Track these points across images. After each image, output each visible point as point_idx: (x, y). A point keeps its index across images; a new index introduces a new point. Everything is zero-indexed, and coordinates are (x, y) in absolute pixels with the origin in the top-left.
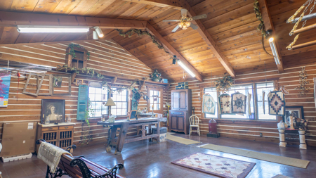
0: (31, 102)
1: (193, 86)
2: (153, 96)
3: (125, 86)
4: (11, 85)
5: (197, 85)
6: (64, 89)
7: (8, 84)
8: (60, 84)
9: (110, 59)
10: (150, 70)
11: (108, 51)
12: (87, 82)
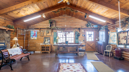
0: (42, 38)
1: (110, 27)
2: (89, 34)
3: (71, 31)
4: (37, 34)
5: (112, 26)
6: (50, 34)
7: (36, 34)
8: (48, 33)
9: (65, 21)
10: (86, 22)
11: (64, 19)
12: (56, 31)
